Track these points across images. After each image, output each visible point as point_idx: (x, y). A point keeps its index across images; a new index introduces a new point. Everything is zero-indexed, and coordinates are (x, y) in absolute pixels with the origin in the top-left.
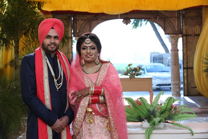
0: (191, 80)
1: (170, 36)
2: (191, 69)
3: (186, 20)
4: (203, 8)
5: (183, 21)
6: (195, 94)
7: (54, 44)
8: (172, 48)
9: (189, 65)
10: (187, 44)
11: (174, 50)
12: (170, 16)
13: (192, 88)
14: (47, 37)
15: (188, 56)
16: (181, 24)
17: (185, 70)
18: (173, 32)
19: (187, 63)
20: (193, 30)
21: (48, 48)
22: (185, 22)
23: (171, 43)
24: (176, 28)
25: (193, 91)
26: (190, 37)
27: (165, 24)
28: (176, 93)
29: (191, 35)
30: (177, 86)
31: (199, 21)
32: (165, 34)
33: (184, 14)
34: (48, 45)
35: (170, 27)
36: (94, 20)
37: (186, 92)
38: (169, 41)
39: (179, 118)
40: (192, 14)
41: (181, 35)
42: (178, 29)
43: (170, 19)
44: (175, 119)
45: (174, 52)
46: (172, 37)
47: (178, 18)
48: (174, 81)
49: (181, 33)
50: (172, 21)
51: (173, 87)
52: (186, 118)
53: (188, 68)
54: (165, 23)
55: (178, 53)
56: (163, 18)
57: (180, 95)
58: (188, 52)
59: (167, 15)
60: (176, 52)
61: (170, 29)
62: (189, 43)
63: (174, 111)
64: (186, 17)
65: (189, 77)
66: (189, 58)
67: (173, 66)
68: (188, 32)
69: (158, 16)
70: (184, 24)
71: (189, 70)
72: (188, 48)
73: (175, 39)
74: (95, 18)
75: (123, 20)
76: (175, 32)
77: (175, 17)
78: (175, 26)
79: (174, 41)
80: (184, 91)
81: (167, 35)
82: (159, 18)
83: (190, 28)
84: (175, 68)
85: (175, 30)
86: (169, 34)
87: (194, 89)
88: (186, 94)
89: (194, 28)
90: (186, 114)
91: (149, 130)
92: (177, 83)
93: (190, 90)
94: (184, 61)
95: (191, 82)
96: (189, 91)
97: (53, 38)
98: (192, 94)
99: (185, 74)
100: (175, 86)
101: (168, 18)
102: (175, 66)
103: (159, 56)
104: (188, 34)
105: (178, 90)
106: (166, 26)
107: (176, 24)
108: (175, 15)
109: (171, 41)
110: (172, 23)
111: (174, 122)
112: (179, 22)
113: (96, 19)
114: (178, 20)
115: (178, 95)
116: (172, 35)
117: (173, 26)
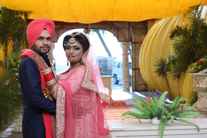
0: (138, 79)
1: (122, 43)
2: (138, 70)
3: (135, 31)
4: (149, 21)
5: (133, 31)
6: (141, 90)
7: (47, 46)
8: (123, 53)
9: (136, 67)
10: (135, 50)
11: (125, 55)
12: (122, 27)
13: (139, 85)
14: (39, 39)
15: (136, 59)
16: (131, 34)
17: (134, 71)
18: (124, 40)
19: (135, 65)
20: (140, 39)
21: (40, 50)
22: (134, 32)
23: (123, 48)
24: (127, 37)
25: (140, 88)
26: (138, 44)
27: (119, 34)
28: (126, 89)
29: (138, 43)
30: (127, 83)
31: (145, 32)
32: (118, 41)
33: (133, 26)
34: (41, 47)
35: (122, 36)
36: (61, 29)
37: (134, 88)
38: (121, 47)
39: (185, 115)
40: (140, 26)
41: (130, 43)
42: (128, 38)
43: (122, 29)
44: (181, 116)
45: (125, 56)
46: (124, 44)
47: (129, 28)
48: (125, 79)
49: (131, 41)
50: (124, 31)
51: (124, 84)
52: (191, 115)
53: (136, 69)
54: (118, 32)
55: (128, 57)
56: (116, 28)
57: (129, 91)
58: (136, 56)
59: (120, 26)
60: (127, 56)
61: (122, 37)
62: (137, 49)
63: (181, 109)
64: (135, 28)
65: (136, 76)
66: (136, 61)
67: (124, 67)
68: (136, 40)
69: (112, 26)
70: (133, 34)
71: (136, 70)
72: (136, 53)
73: (126, 46)
74: (61, 28)
75: (84, 29)
76: (126, 40)
77: (127, 28)
78: (126, 35)
79: (125, 47)
80: (133, 88)
81: (120, 42)
82: (113, 29)
83: (137, 37)
84: (126, 69)
85: (126, 38)
86: (121, 41)
87: (140, 86)
88: (134, 90)
89: (140, 37)
90: (191, 112)
91: (161, 127)
92: (127, 81)
93: (137, 86)
94: (133, 64)
95: (138, 80)
96: (136, 88)
97: (45, 39)
98: (139, 90)
99: (134, 74)
100: (126, 83)
101: (120, 28)
102: (126, 67)
103: (104, 59)
104: (136, 42)
105: (128, 87)
106: (119, 35)
107: (127, 34)
108: (126, 27)
109: (123, 47)
110: (123, 32)
111: (181, 119)
112: (130, 32)
113: (63, 29)
114: (128, 30)
115: (128, 91)
116: (124, 42)
117: (125, 35)
